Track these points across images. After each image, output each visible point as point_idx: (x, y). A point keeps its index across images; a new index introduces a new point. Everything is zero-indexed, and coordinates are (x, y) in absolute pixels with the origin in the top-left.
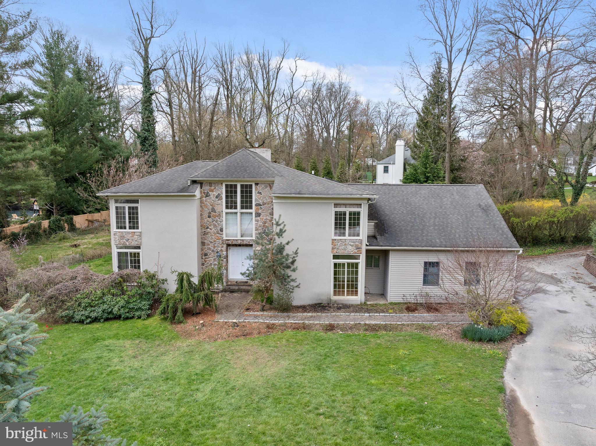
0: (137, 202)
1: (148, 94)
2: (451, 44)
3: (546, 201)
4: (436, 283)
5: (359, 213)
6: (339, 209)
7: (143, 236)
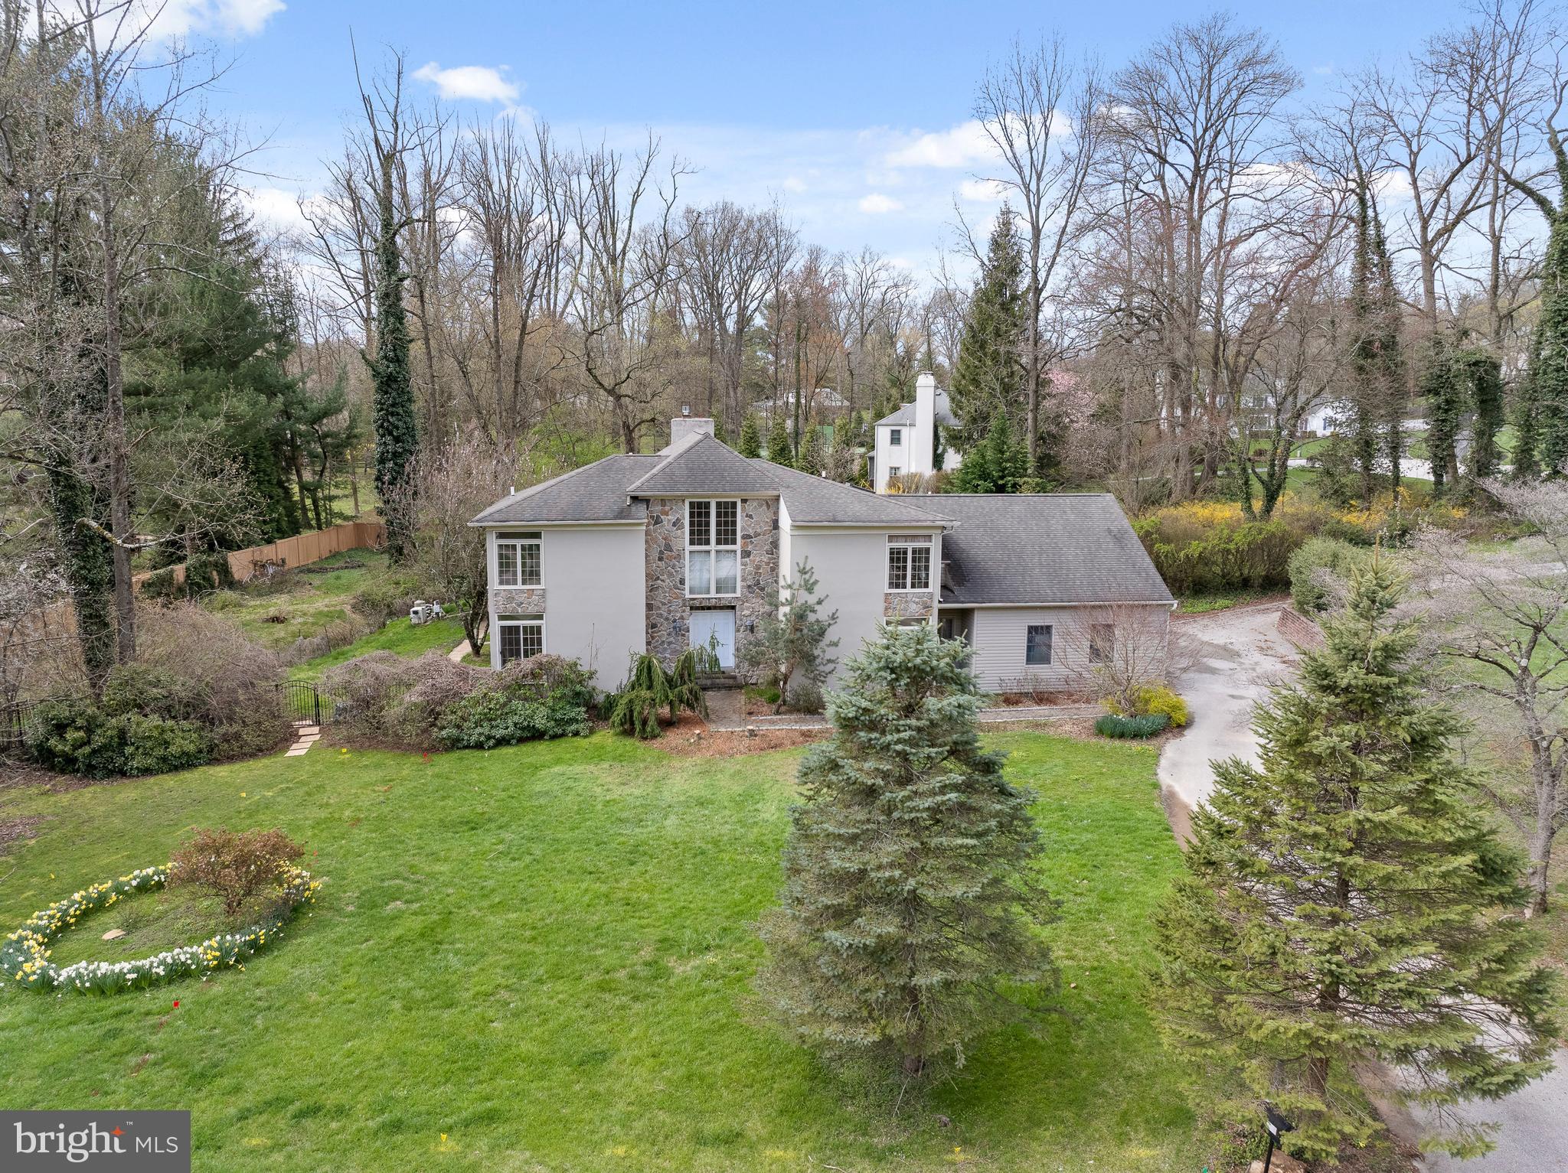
0: (537, 535)
1: (394, 278)
2: (1038, 190)
3: (1218, 506)
4: (1046, 659)
5: (927, 551)
6: (896, 545)
7: (548, 595)
